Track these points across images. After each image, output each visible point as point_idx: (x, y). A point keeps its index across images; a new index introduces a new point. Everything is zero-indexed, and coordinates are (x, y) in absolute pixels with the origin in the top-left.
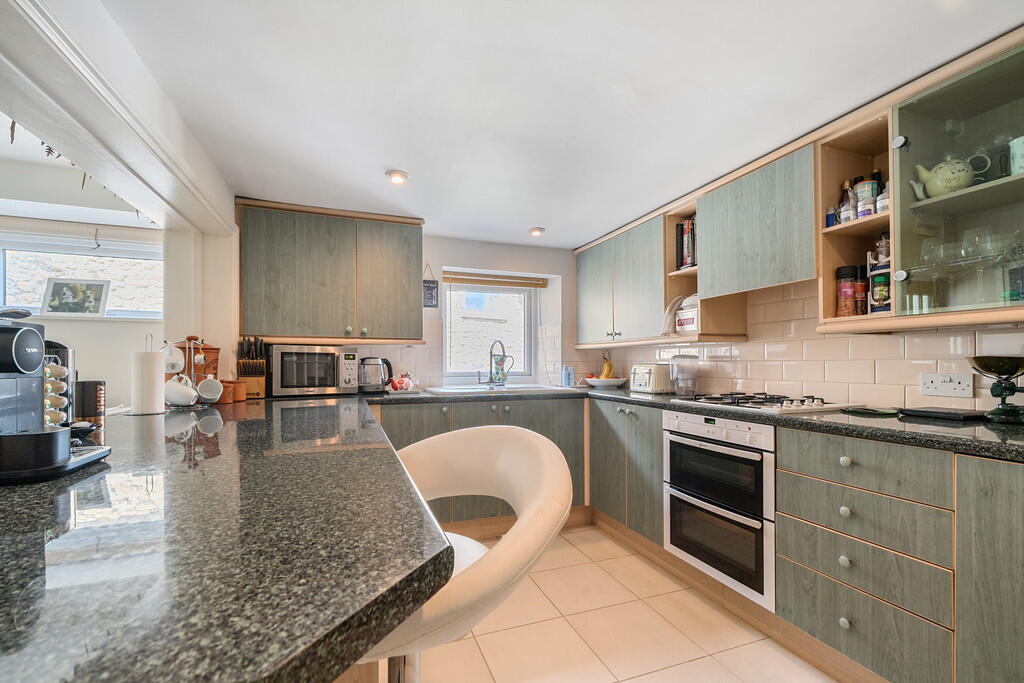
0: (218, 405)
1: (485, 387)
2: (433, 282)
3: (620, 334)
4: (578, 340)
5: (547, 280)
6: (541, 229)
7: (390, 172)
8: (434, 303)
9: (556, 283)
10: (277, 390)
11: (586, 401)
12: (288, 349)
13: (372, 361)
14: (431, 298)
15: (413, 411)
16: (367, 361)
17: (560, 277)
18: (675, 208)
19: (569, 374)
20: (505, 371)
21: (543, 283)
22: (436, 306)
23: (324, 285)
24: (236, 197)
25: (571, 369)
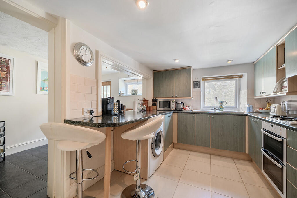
0: (145, 111)
1: (213, 111)
2: (198, 81)
3: (265, 93)
4: (254, 96)
5: (243, 75)
6: (231, 60)
7: (175, 60)
8: (198, 87)
9: (246, 75)
10: (158, 109)
11: (247, 117)
12: (160, 100)
13: (179, 103)
14: (198, 86)
15: (185, 115)
16: (178, 103)
17: (247, 73)
18: (280, 42)
19: (250, 108)
20: (223, 106)
21: (241, 76)
22: (199, 88)
23: (168, 86)
24: (153, 71)
25: (251, 106)
